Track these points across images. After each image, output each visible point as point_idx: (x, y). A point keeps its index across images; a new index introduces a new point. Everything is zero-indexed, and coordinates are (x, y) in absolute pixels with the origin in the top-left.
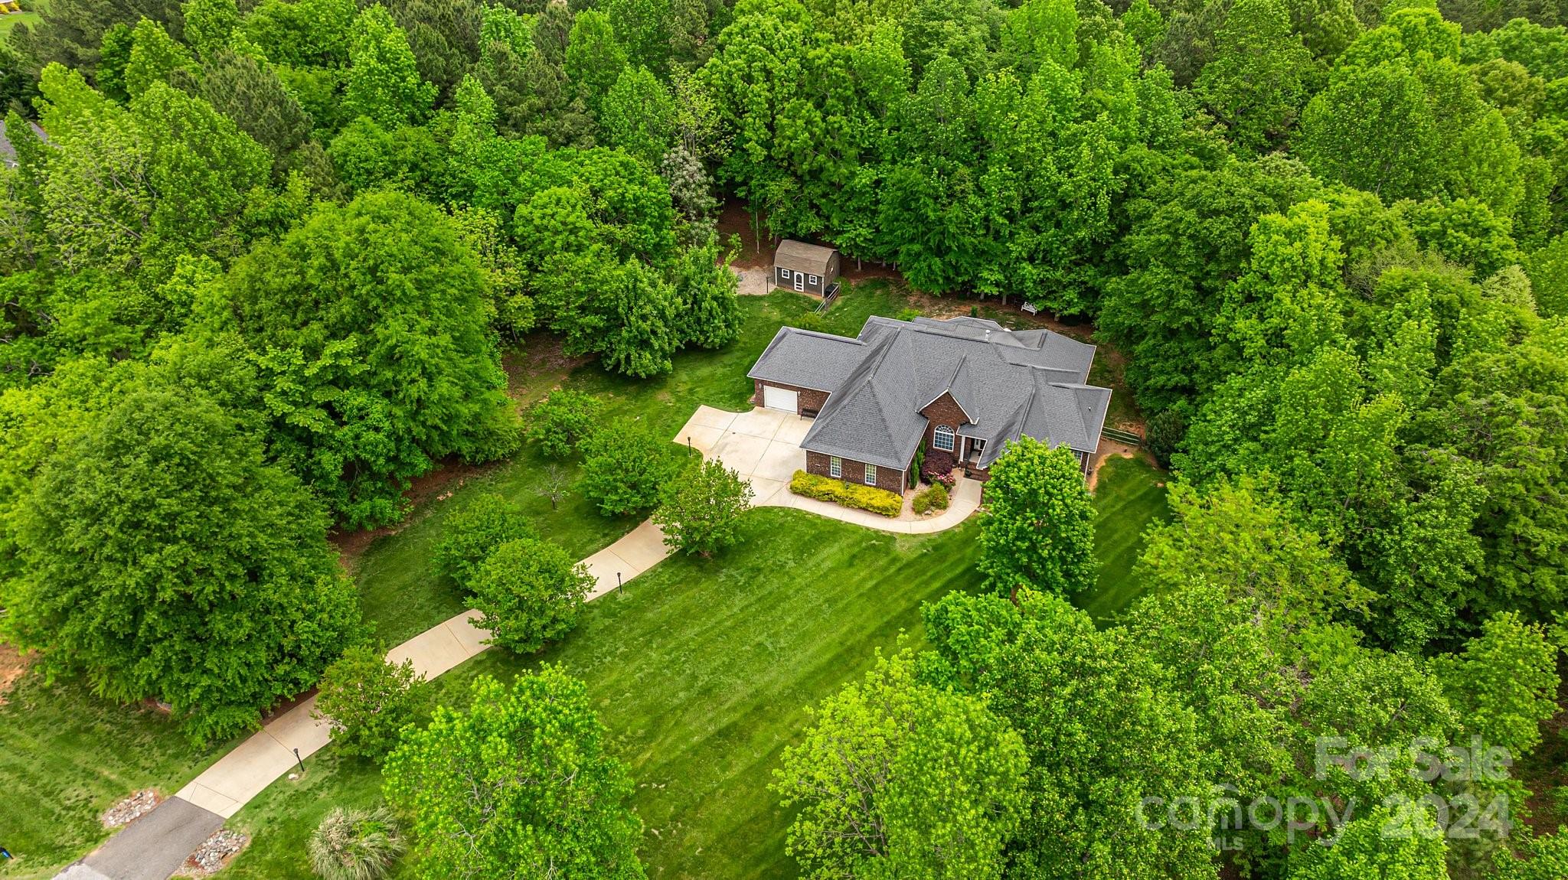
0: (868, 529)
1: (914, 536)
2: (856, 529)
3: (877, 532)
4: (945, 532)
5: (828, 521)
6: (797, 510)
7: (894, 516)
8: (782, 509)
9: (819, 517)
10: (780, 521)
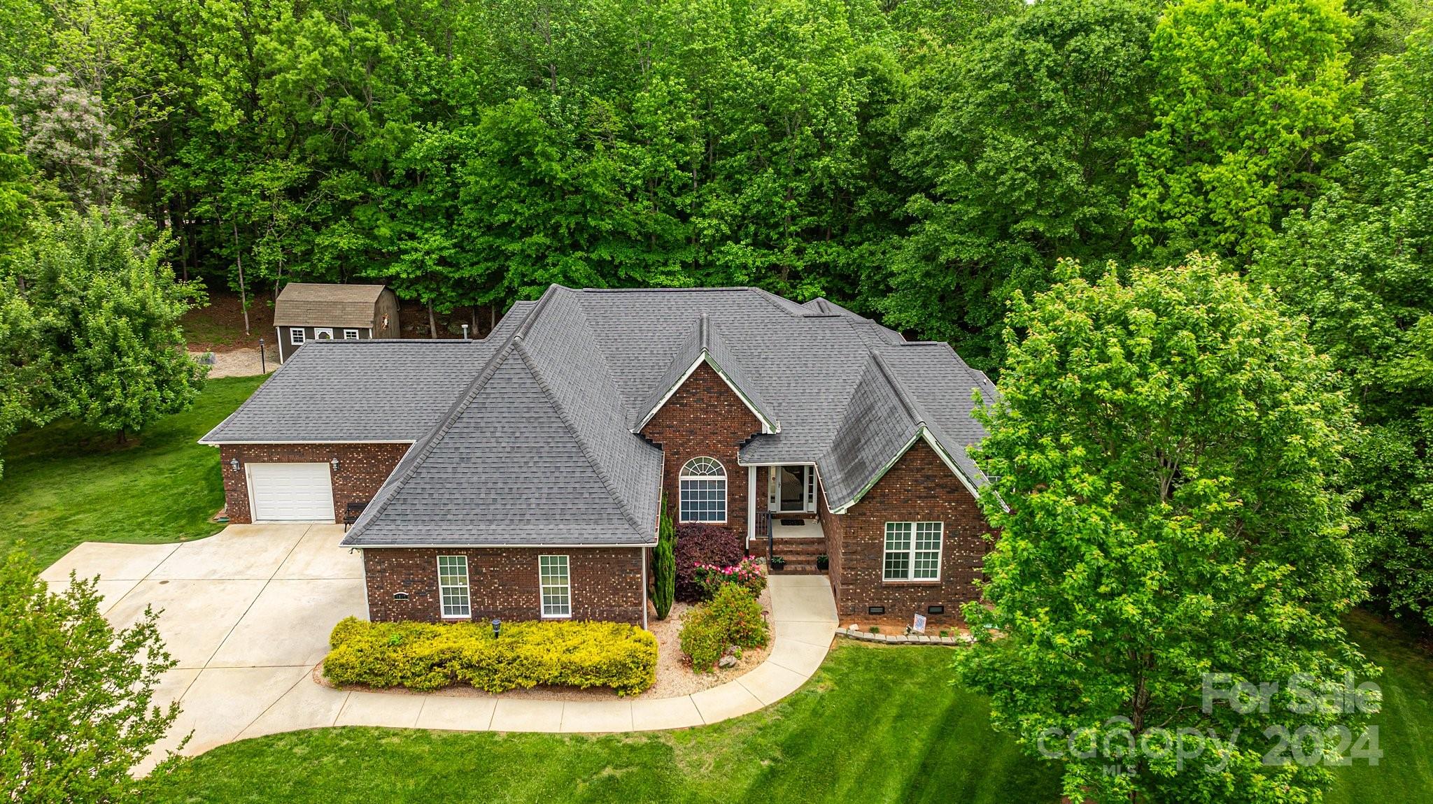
0: (579, 739)
1: (718, 728)
2: (544, 747)
3: (607, 741)
4: (793, 702)
5: (453, 741)
6: (351, 732)
7: (645, 688)
8: (301, 736)
9: (423, 735)
10: (298, 772)
